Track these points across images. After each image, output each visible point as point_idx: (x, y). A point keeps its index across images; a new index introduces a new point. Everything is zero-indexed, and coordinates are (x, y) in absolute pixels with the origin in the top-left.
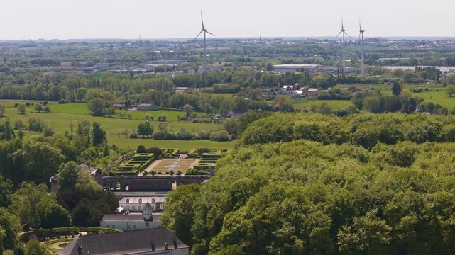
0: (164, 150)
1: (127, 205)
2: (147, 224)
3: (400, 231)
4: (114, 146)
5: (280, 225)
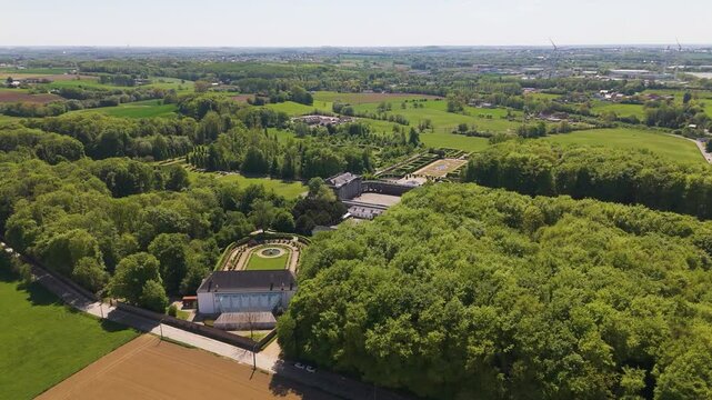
0: (451, 150)
1: (354, 212)
3: (424, 346)
4: (423, 144)
5: (329, 308)
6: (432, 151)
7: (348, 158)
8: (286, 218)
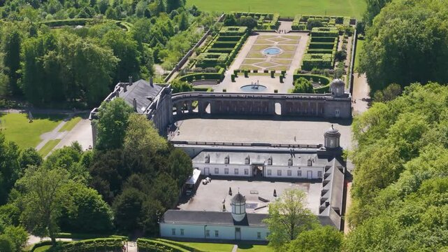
0: (259, 16)
1: (207, 166)
2: (238, 230)
4: (194, 8)
6: (230, 21)
7: (118, 49)
8: (92, 202)
